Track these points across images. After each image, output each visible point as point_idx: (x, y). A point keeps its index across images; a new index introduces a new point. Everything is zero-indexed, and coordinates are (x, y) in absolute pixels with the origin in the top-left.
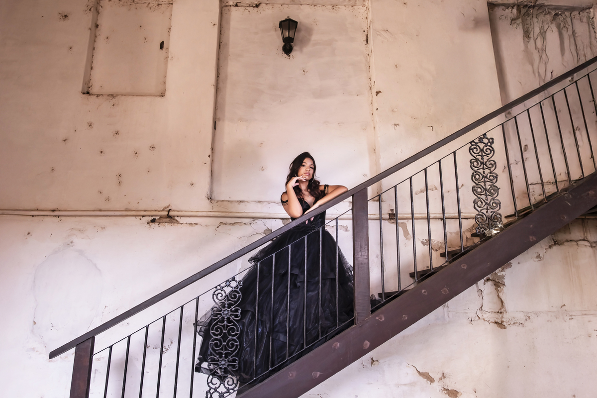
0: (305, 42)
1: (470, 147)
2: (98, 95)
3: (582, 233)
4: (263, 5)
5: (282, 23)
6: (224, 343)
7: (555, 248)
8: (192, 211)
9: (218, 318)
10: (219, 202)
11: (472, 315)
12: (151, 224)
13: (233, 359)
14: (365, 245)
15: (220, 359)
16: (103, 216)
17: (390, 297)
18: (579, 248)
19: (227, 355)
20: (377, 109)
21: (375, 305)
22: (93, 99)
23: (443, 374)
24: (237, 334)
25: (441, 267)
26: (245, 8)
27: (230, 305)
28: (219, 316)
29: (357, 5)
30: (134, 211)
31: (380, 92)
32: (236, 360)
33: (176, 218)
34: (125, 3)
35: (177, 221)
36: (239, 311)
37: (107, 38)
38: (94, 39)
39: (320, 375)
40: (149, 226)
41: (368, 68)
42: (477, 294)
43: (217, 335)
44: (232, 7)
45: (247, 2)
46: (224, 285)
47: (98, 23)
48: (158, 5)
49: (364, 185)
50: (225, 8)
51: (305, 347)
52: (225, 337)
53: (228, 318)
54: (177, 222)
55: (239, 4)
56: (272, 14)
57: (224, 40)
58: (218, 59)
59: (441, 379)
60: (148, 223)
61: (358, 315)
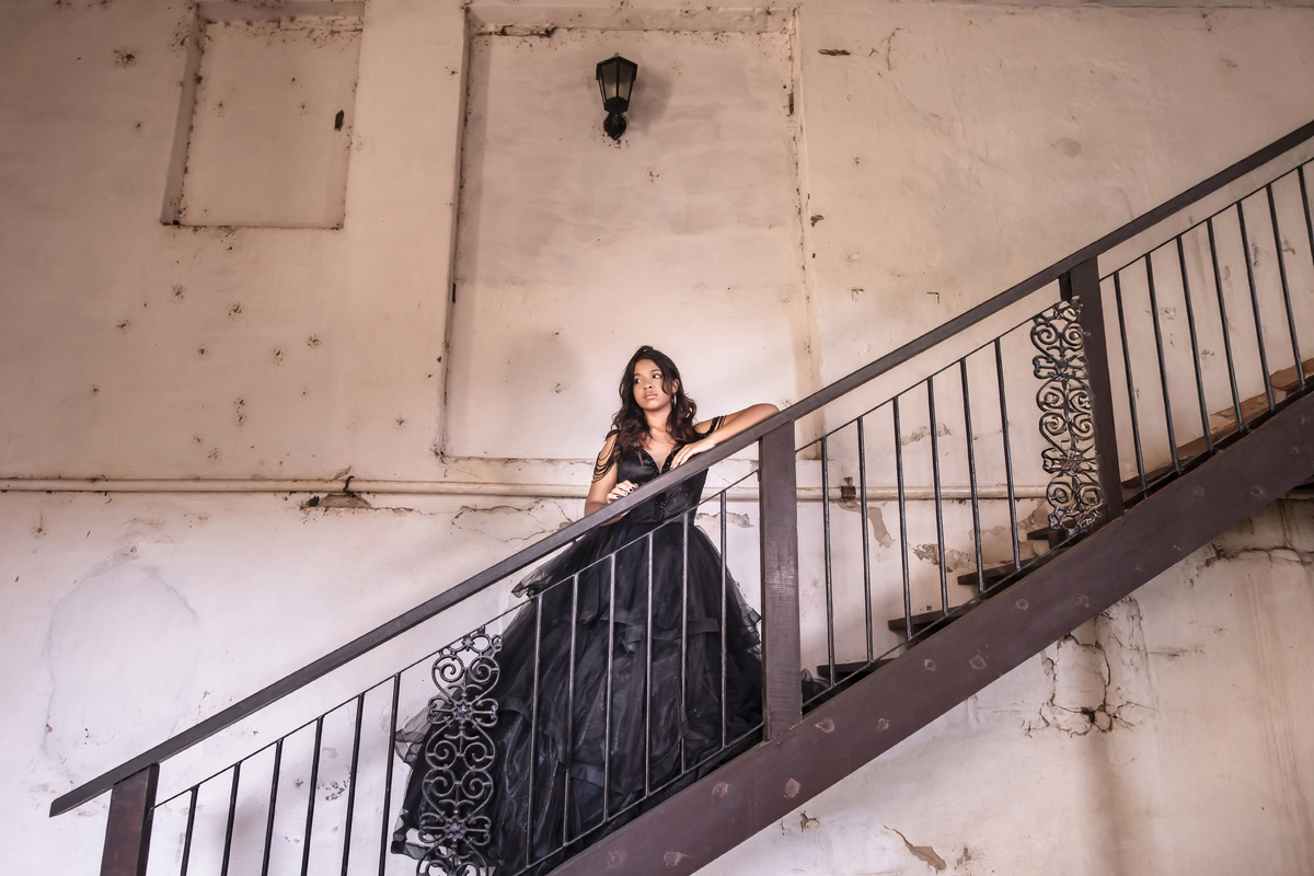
0: (653, 110)
1: (1034, 329)
2: (196, 227)
3: (1280, 533)
4: (561, 32)
5: (603, 67)
6: (457, 783)
7: (1219, 565)
8: (399, 482)
9: (444, 724)
10: (461, 462)
11: (1031, 716)
12: (308, 509)
13: (478, 821)
14: (790, 554)
15: (448, 820)
16: (203, 492)
17: (848, 675)
18: (1274, 565)
19: (464, 810)
20: (814, 256)
21: (813, 695)
22: (185, 235)
23: (966, 850)
24: (488, 761)
25: (967, 608)
26: (521, 39)
27: (472, 694)
28: (446, 718)
29: (769, 29)
30: (271, 480)
31: (820, 217)
32: (486, 822)
33: (364, 496)
34: (260, 30)
35: (366, 502)
36: (493, 707)
37: (221, 105)
38: (190, 107)
39: (683, 860)
40: (303, 515)
41: (793, 166)
42: (1041, 669)
43: (441, 763)
44: (494, 36)
45: (527, 26)
46: (458, 645)
47: (201, 74)
48: (333, 32)
49: (787, 415)
50: (477, 39)
51: (648, 793)
52: (459, 769)
53: (468, 724)
54: (367, 505)
55: (508, 30)
56: (583, 51)
57: (475, 108)
58: (462, 149)
59: (960, 862)
60: (302, 508)
61: (772, 719)
